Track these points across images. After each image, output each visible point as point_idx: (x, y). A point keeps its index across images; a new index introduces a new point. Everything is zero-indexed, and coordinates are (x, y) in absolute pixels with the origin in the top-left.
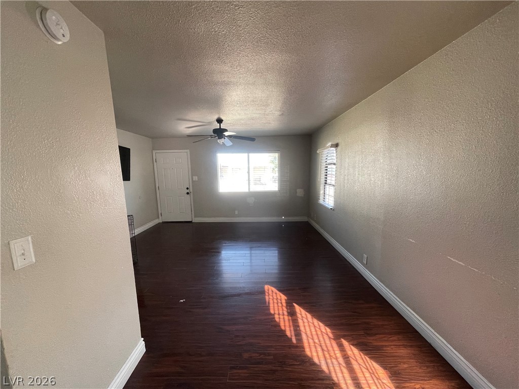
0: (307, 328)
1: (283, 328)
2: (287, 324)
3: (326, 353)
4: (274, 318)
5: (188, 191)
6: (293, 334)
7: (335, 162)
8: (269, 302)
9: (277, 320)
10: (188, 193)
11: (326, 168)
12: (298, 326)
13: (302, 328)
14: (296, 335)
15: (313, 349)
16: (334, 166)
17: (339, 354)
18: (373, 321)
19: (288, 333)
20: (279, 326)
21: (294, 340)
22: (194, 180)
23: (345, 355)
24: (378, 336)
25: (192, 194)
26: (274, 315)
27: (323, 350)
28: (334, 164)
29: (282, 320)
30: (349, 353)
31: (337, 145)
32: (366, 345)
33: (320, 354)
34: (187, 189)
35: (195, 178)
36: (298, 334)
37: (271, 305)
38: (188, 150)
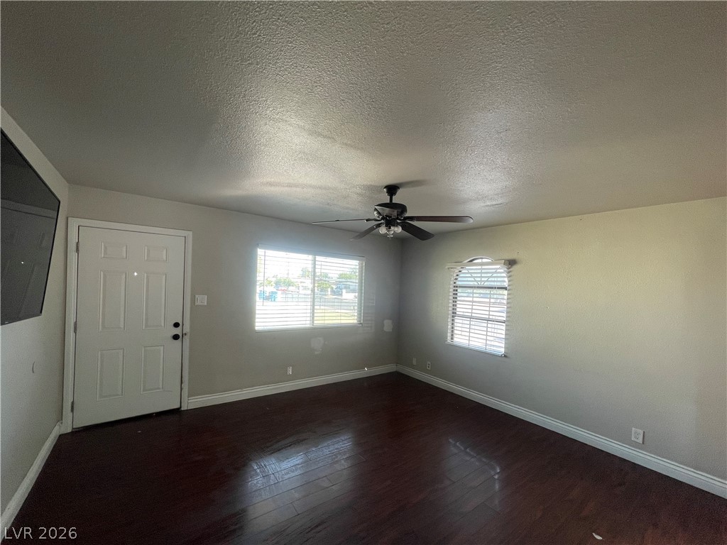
5: (178, 331)
7: (506, 284)
10: (176, 337)
11: (455, 292)
16: (506, 292)
22: (198, 303)
25: (187, 339)
28: (505, 288)
31: (511, 263)
34: (176, 325)
35: (202, 300)
38: (191, 233)
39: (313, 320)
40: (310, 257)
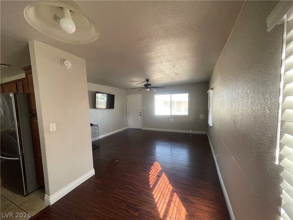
0: (161, 184)
1: (150, 181)
2: (153, 180)
3: (162, 196)
4: (149, 176)
5: (140, 114)
6: (153, 184)
8: (152, 169)
9: (150, 177)
10: (140, 115)
12: (158, 182)
13: (159, 183)
14: (153, 185)
15: (157, 193)
17: (168, 198)
18: (201, 191)
19: (150, 184)
20: (149, 180)
21: (151, 187)
22: (143, 108)
23: (171, 199)
24: (196, 198)
25: (142, 116)
26: (150, 174)
27: (161, 194)
29: (152, 178)
30: (174, 199)
31: (213, 88)
32: (186, 199)
33: (159, 195)
36: (155, 185)
37: (152, 171)
38: (141, 94)
39: (171, 113)
40: (170, 95)
